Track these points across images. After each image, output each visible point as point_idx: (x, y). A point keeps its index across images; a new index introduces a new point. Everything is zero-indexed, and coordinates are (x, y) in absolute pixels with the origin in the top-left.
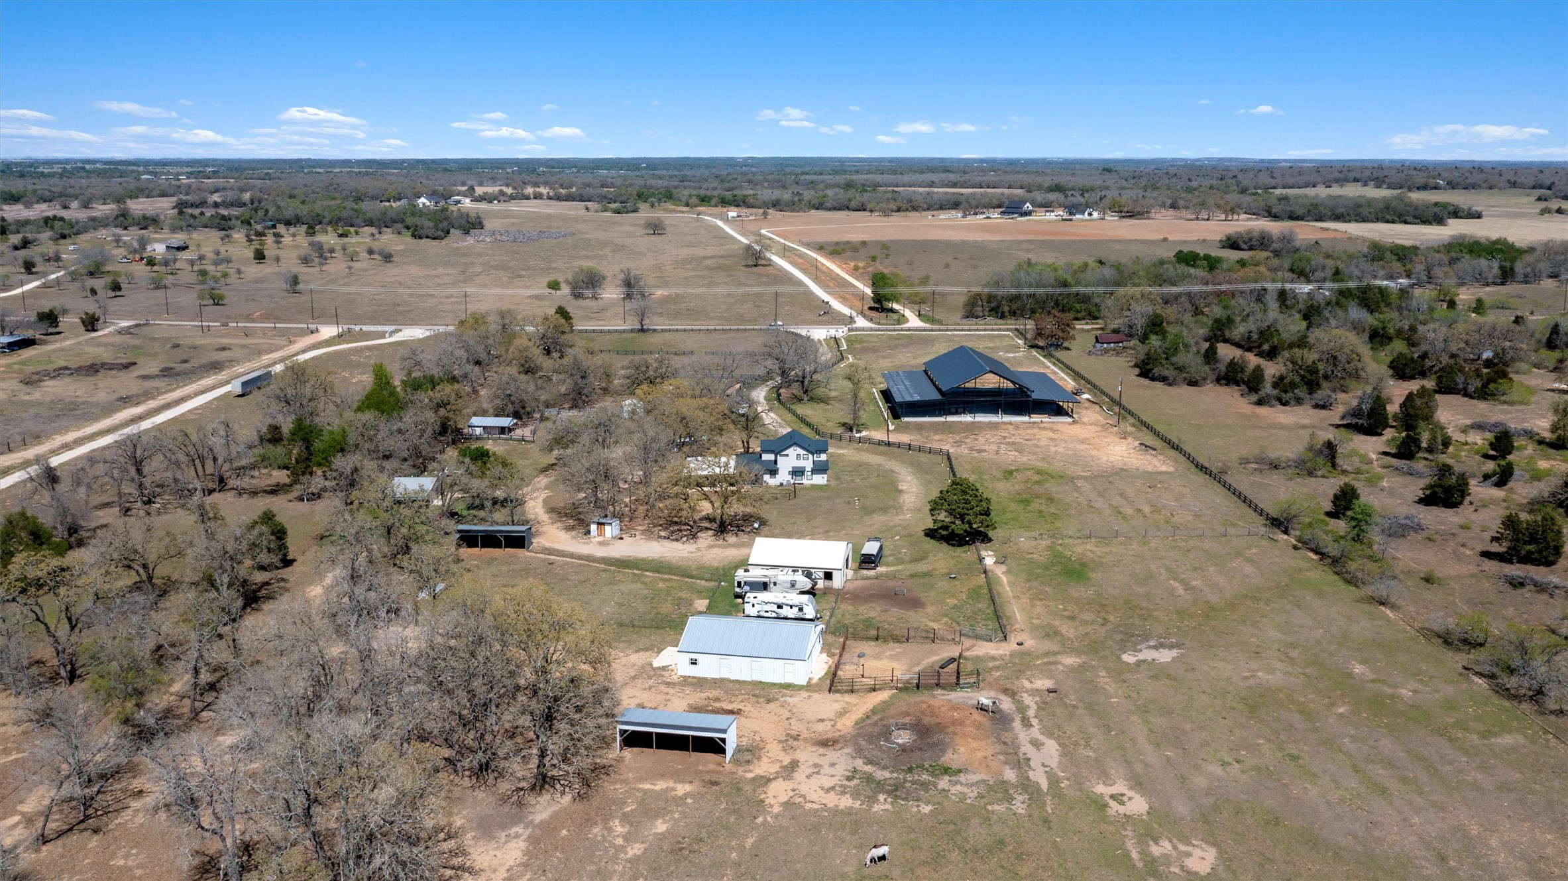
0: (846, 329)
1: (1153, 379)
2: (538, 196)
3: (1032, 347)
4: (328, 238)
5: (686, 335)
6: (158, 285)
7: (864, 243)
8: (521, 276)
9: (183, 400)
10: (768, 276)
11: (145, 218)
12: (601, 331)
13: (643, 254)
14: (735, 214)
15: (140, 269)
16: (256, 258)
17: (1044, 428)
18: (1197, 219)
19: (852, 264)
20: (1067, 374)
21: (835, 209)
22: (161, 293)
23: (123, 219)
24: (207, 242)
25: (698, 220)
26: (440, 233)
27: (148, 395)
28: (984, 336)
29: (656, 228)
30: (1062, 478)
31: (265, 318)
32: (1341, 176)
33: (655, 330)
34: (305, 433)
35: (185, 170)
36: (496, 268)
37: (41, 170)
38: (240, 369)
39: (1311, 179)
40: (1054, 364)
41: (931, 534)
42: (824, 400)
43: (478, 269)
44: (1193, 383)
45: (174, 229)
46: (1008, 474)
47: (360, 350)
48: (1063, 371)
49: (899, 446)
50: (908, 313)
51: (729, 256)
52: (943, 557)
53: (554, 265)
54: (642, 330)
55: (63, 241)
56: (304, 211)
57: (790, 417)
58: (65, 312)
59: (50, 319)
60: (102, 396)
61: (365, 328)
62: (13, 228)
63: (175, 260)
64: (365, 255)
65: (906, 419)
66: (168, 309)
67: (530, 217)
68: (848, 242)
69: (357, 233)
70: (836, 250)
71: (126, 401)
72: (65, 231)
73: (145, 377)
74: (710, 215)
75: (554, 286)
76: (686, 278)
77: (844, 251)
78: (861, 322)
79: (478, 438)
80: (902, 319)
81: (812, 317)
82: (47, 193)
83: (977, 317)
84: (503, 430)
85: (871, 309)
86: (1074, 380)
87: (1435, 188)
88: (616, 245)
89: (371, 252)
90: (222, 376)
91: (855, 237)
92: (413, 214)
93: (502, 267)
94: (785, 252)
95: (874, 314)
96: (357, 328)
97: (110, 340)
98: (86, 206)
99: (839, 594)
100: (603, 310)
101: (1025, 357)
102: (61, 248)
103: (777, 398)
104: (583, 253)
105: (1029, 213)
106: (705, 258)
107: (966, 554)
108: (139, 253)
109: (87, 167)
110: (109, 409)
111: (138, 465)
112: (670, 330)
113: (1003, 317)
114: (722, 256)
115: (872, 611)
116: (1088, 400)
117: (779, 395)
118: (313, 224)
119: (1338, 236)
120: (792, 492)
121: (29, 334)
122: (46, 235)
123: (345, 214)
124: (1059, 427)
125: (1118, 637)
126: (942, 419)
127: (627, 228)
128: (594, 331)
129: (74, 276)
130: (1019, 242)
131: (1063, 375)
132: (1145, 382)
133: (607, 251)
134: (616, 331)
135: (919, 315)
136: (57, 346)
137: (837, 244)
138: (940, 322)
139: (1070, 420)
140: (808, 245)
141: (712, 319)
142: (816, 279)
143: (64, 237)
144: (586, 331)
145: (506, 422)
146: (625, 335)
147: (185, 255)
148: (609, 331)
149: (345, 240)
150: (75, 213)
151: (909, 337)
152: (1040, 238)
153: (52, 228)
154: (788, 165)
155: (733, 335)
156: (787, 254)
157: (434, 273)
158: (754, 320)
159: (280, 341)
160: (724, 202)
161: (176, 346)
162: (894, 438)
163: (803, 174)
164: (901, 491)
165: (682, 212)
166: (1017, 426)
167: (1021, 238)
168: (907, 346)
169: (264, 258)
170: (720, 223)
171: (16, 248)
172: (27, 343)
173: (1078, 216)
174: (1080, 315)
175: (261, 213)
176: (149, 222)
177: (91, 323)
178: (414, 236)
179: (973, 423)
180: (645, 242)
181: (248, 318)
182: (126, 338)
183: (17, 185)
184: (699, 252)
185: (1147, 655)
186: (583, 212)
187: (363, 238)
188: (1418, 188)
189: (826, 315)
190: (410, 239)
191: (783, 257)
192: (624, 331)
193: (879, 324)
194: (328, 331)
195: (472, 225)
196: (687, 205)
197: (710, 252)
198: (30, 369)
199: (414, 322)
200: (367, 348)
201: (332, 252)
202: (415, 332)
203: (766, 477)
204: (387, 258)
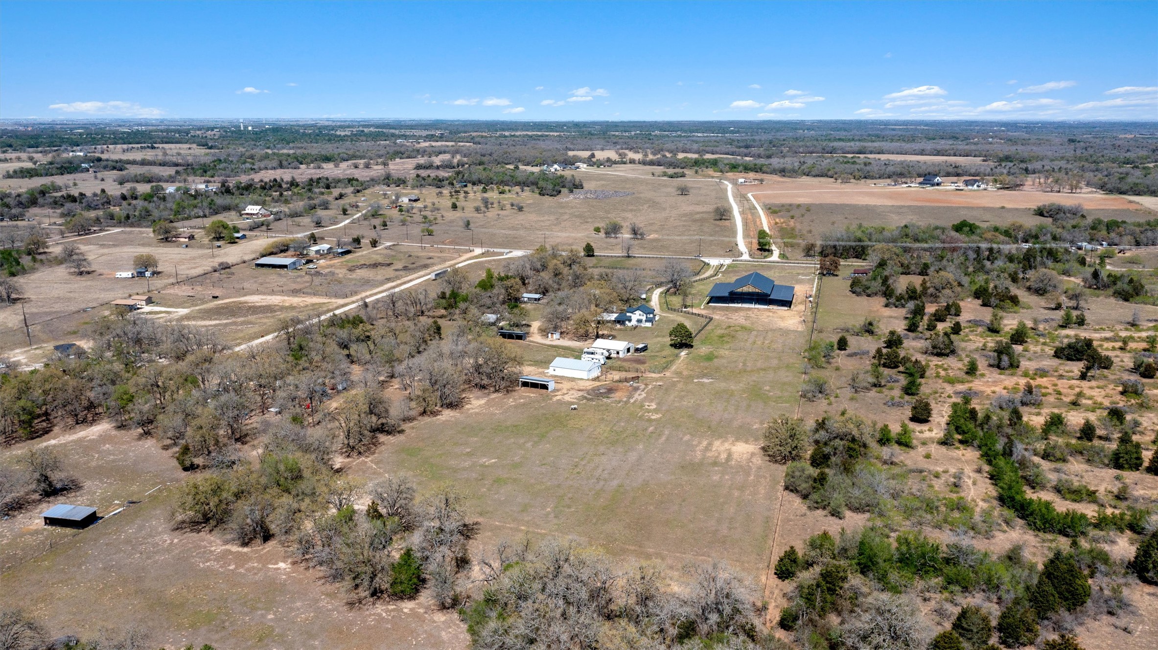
0: (731, 260)
1: (853, 292)
2: (632, 160)
3: (820, 274)
4: (493, 195)
6: (404, 223)
7: (799, 206)
8: (585, 222)
9: (411, 281)
10: (721, 226)
11: (399, 179)
12: (608, 256)
14: (743, 180)
15: (395, 213)
16: (452, 208)
20: (817, 288)
22: (404, 228)
23: (388, 180)
24: (429, 195)
26: (555, 193)
27: (397, 278)
29: (683, 191)
30: (750, 330)
31: (451, 243)
33: (633, 257)
34: (455, 294)
35: (424, 133)
36: (576, 216)
38: (436, 268)
40: (818, 283)
43: (566, 217)
44: (868, 295)
45: (413, 188)
46: (729, 327)
47: (490, 261)
48: (817, 286)
49: (696, 314)
50: (776, 252)
52: (668, 351)
54: (627, 256)
55: (358, 194)
56: (484, 176)
57: (663, 301)
58: (363, 237)
59: (357, 241)
60: (380, 277)
61: (496, 250)
62: (333, 185)
63: (413, 208)
64: (508, 206)
65: (710, 304)
66: (408, 237)
67: (616, 180)
69: (509, 191)
70: (775, 210)
71: (389, 280)
72: (359, 186)
73: (396, 270)
74: (729, 180)
75: (597, 230)
76: (676, 226)
78: (745, 257)
79: (525, 302)
80: (770, 255)
81: (722, 253)
82: (346, 156)
83: (810, 256)
84: (536, 299)
85: (758, 249)
88: (654, 202)
89: (512, 205)
90: (428, 271)
92: (545, 179)
93: (579, 216)
94: (747, 210)
95: (757, 252)
96: (492, 250)
97: (382, 252)
98: (367, 166)
99: (620, 359)
100: (615, 244)
101: (809, 279)
102: (357, 199)
103: (665, 293)
104: (631, 207)
105: (939, 184)
106: (697, 213)
107: (677, 351)
108: (396, 204)
110: (382, 283)
111: (394, 303)
112: (642, 257)
115: (626, 364)
117: (667, 291)
118: (487, 184)
121: (349, 248)
122: (350, 190)
123: (506, 178)
128: (602, 256)
129: (365, 218)
131: (814, 289)
132: (849, 294)
133: (646, 206)
134: (614, 256)
135: (781, 254)
136: (360, 254)
138: (787, 258)
143: (358, 191)
144: (598, 256)
145: (538, 296)
146: (619, 259)
147: (419, 205)
148: (611, 256)
149: (503, 196)
150: (362, 174)
151: (763, 266)
153: (352, 185)
157: (542, 219)
158: (689, 254)
159: (455, 255)
161: (410, 256)
162: (698, 312)
165: (713, 177)
166: (759, 310)
169: (456, 207)
170: (730, 187)
171: (337, 199)
172: (348, 252)
175: (460, 176)
176: (401, 182)
177: (374, 243)
178: (540, 194)
179: (741, 307)
180: (673, 200)
181: (443, 243)
182: (389, 251)
184: (698, 209)
186: (649, 176)
187: (514, 194)
190: (537, 196)
191: (742, 214)
192: (619, 257)
193: (753, 258)
194: (478, 251)
195: (576, 186)
196: (721, 171)
197: (704, 209)
198: (350, 264)
199: (520, 248)
200: (494, 260)
201: (492, 204)
202: (518, 253)
203: (627, 322)
204: (520, 209)
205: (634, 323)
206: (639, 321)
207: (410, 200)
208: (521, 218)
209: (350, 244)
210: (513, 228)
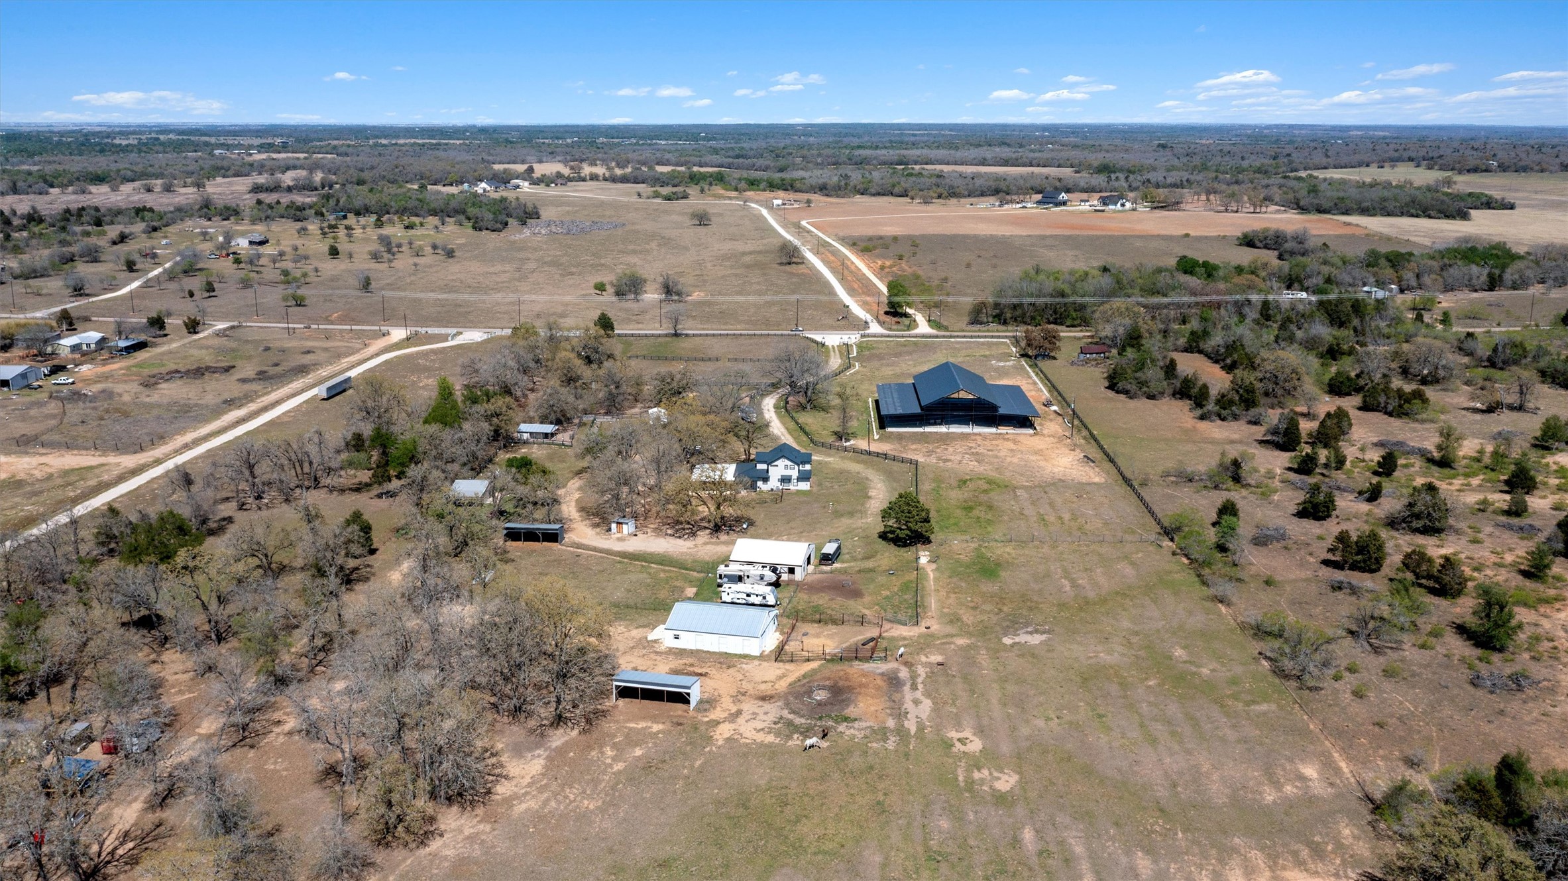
0: (858, 336)
1: (1118, 392)
2: (594, 177)
3: (1022, 356)
4: (394, 231)
5: (714, 340)
6: (246, 284)
7: (895, 239)
8: (572, 274)
9: (277, 403)
10: (798, 275)
11: (227, 208)
12: (639, 335)
13: (686, 248)
14: (779, 202)
15: (226, 266)
16: (331, 254)
17: (1008, 439)
18: (1227, 210)
19: (880, 263)
20: (1045, 385)
21: (879, 194)
22: (249, 293)
23: (206, 209)
24: (284, 234)
25: (744, 207)
26: (499, 226)
27: (247, 398)
28: (983, 344)
29: (702, 219)
30: (1008, 488)
31: (342, 320)
32: (1396, 154)
33: (687, 335)
34: (382, 440)
35: (257, 142)
36: (549, 264)
37: (117, 141)
38: (323, 372)
39: (1365, 158)
40: (1037, 374)
41: (883, 536)
42: (824, 409)
43: (532, 265)
44: (1151, 397)
45: (254, 221)
46: (963, 483)
47: (425, 354)
48: (1042, 381)
49: (878, 455)
50: (920, 318)
51: (767, 252)
52: (889, 555)
53: (603, 261)
54: (676, 335)
55: (154, 234)
56: (372, 200)
57: (792, 425)
58: (169, 315)
59: (157, 323)
60: (210, 399)
61: (431, 331)
62: (107, 219)
63: (259, 256)
64: (428, 249)
65: (890, 429)
66: (258, 310)
67: (585, 204)
68: (881, 238)
69: (422, 224)
70: (866, 246)
71: (231, 403)
72: (156, 222)
73: (244, 381)
74: (757, 202)
75: (600, 287)
76: (723, 277)
77: (875, 248)
78: (875, 328)
79: (526, 443)
80: (913, 324)
81: (832, 322)
82: (129, 173)
83: (981, 323)
84: (546, 435)
85: (886, 313)
86: (1050, 391)
87: (1486, 171)
88: (663, 238)
89: (435, 247)
90: (309, 379)
91: (889, 230)
92: (474, 205)
93: (555, 264)
94: (821, 248)
95: (888, 319)
96: (423, 331)
97: (211, 342)
98: (168, 189)
99: (799, 585)
100: (643, 312)
101: (1014, 367)
102: (155, 242)
103: (783, 408)
104: (631, 247)
105: (1064, 203)
106: (744, 254)
107: (906, 554)
108: (225, 250)
109: (162, 137)
110: (217, 412)
111: (251, 468)
112: (700, 335)
113: (1005, 323)
114: (760, 252)
115: (821, 600)
116: (1055, 412)
117: (787, 403)
118: (381, 213)
119: (1358, 232)
120: (778, 497)
121: (143, 338)
122: (139, 227)
123: (410, 204)
124: (1019, 438)
125: (1005, 624)
126: (920, 430)
127: (675, 217)
128: (632, 335)
129: (171, 276)
130: (1044, 237)
131: (1041, 386)
132: (1111, 394)
133: (654, 245)
134: (653, 335)
135: (929, 321)
136: (165, 348)
137: (870, 239)
138: (946, 329)
139: (1031, 431)
140: (843, 240)
141: (740, 322)
142: (842, 280)
143: (155, 229)
144: (626, 335)
145: (549, 428)
146: (660, 340)
147: (268, 250)
148: (646, 335)
149: (411, 232)
150: (159, 201)
151: (915, 343)
152: (1067, 232)
153: (143, 219)
154: (846, 135)
155: (756, 340)
156: (822, 250)
157: (492, 270)
158: (778, 325)
159: (357, 344)
160: (772, 186)
161: (267, 349)
162: (875, 447)
163: (859, 147)
164: (870, 498)
165: (730, 198)
166: (984, 437)
167: (1048, 232)
168: (910, 353)
169: (338, 254)
170: (764, 212)
171: (114, 243)
172: (140, 346)
173: (1111, 207)
174: (1076, 323)
175: (332, 202)
176: (230, 212)
177: (193, 326)
178: (474, 228)
179: (947, 434)
180: (691, 234)
181: (328, 321)
182: (223, 341)
183: (100, 163)
184: (740, 247)
185: (1023, 638)
186: (635, 199)
187: (428, 230)
188: (1468, 171)
189: (845, 320)
190: (470, 231)
191: (817, 253)
192: (659, 335)
193: (890, 329)
194: (398, 334)
195: (528, 215)
196: (736, 189)
197: (749, 247)
198: (146, 372)
199: (473, 325)
200: (433, 351)
201: (399, 246)
202: (474, 336)
203: (760, 484)
204: (450, 254)
205: (774, 483)
206: (785, 480)
207: (251, 243)
208: (455, 270)
209: (142, 330)
210: (448, 288)
